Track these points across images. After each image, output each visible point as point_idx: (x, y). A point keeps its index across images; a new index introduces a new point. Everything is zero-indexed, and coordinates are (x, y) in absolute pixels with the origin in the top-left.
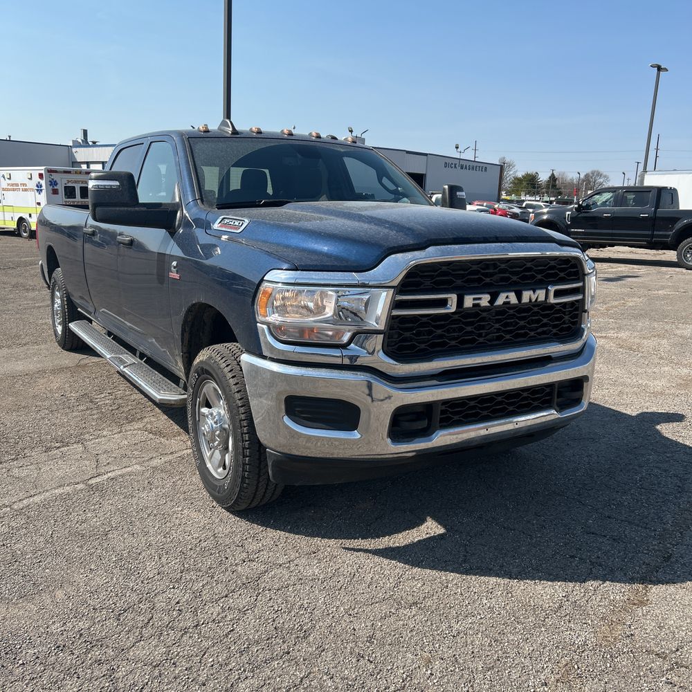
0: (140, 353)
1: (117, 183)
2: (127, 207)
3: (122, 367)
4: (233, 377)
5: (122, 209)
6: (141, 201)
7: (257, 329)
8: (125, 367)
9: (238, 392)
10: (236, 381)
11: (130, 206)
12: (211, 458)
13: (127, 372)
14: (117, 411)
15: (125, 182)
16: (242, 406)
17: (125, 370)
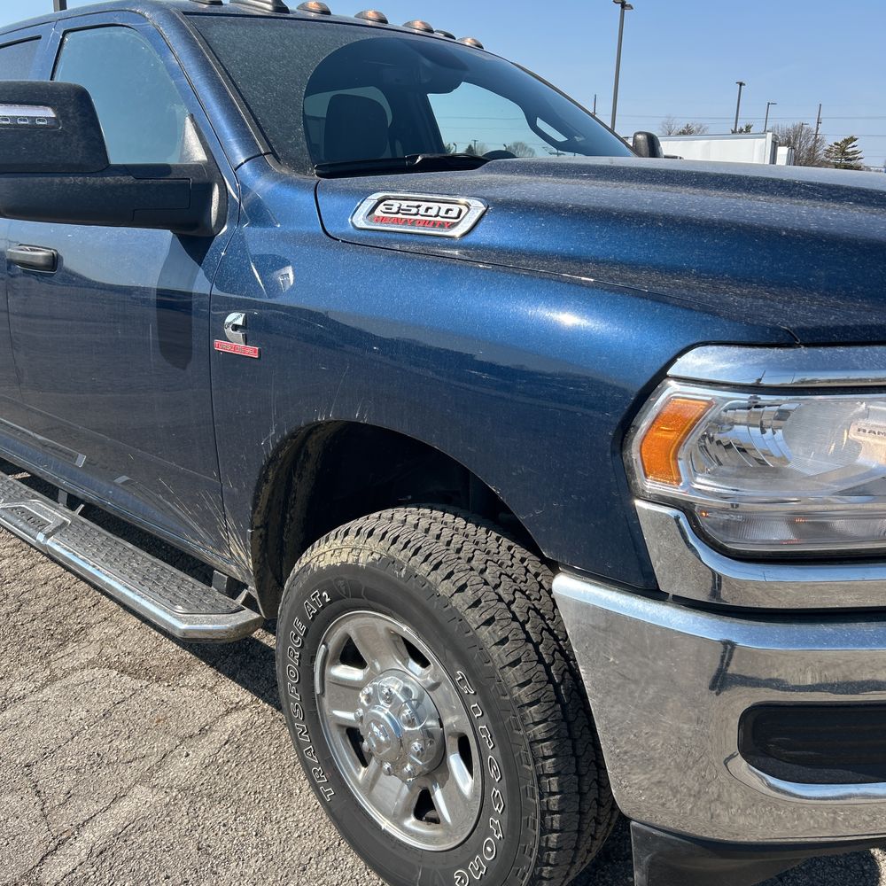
0: (70, 496)
1: (49, 113)
2: (84, 174)
3: (40, 537)
4: (489, 622)
5: (70, 180)
6: (114, 159)
7: (636, 516)
8: (47, 536)
9: (513, 664)
10: (501, 634)
11: (91, 174)
12: (372, 786)
13: (57, 548)
14: (19, 617)
15: (71, 110)
16: (531, 704)
17: (49, 542)
